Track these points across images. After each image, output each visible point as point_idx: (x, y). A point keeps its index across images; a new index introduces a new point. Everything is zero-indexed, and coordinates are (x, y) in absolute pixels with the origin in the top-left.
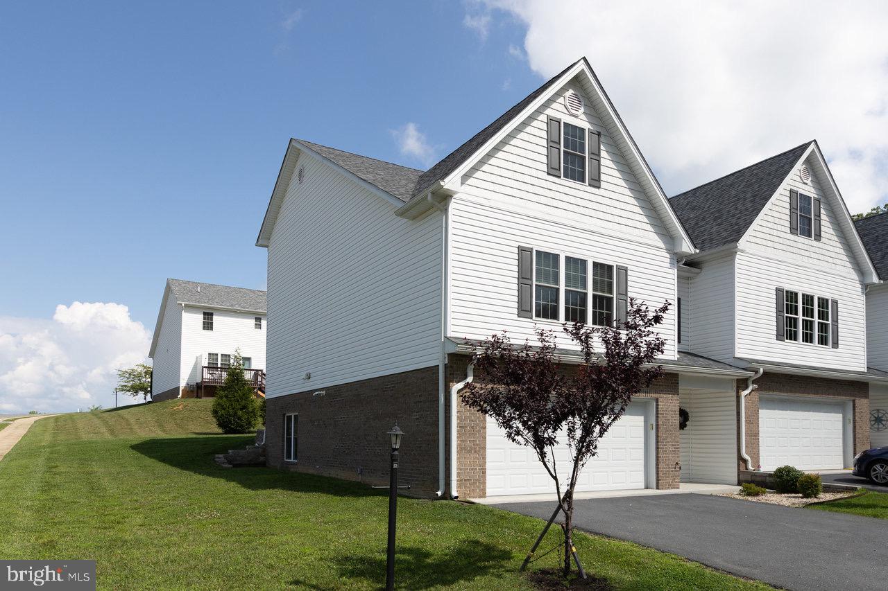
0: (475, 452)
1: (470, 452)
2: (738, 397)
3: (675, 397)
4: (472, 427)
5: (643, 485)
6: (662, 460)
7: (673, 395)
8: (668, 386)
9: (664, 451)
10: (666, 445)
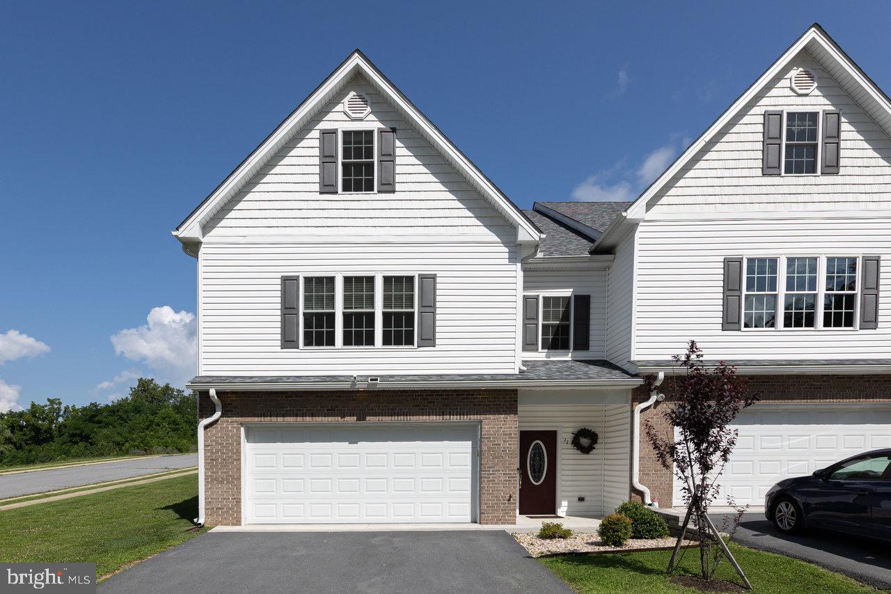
0: (228, 482)
1: (222, 482)
2: (632, 412)
3: (510, 418)
4: (224, 460)
5: (469, 518)
6: (487, 491)
7: (506, 416)
8: (499, 405)
9: (491, 481)
10: (494, 474)
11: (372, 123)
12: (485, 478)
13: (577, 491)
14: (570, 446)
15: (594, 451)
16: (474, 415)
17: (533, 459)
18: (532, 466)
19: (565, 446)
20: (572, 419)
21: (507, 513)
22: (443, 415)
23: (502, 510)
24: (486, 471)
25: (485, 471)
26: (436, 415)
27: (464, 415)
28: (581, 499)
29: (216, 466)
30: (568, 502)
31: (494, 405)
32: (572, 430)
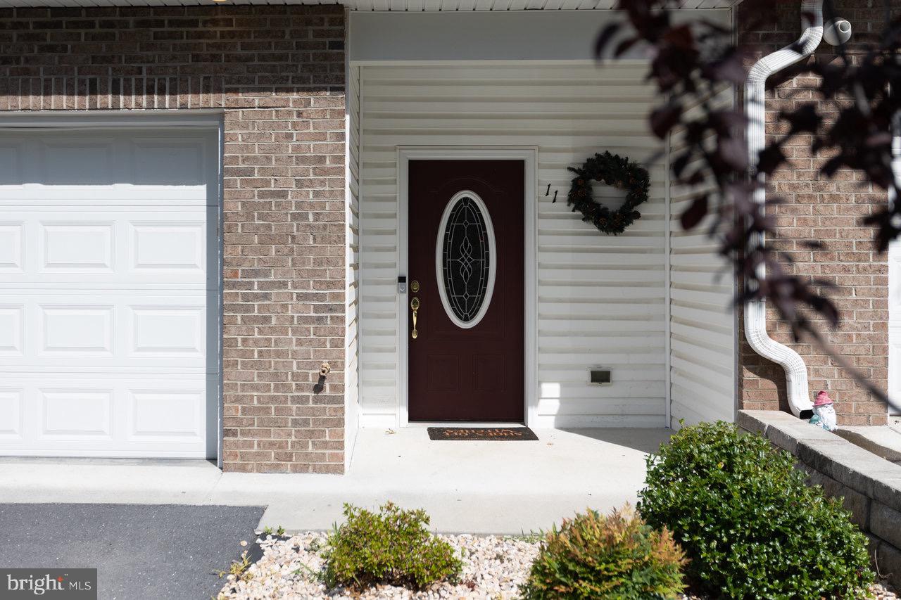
6: (244, 354)
7: (305, 95)
8: (281, 58)
9: (255, 320)
10: (266, 297)
12: (235, 308)
13: (590, 351)
14: (563, 207)
15: (636, 226)
16: (196, 92)
17: (452, 250)
18: (452, 271)
19: (547, 207)
20: (567, 125)
21: (311, 434)
22: (93, 92)
23: (295, 423)
24: (240, 285)
25: (234, 285)
26: (71, 93)
27: (162, 92)
28: (601, 377)
30: (564, 385)
31: (262, 58)
32: (568, 159)
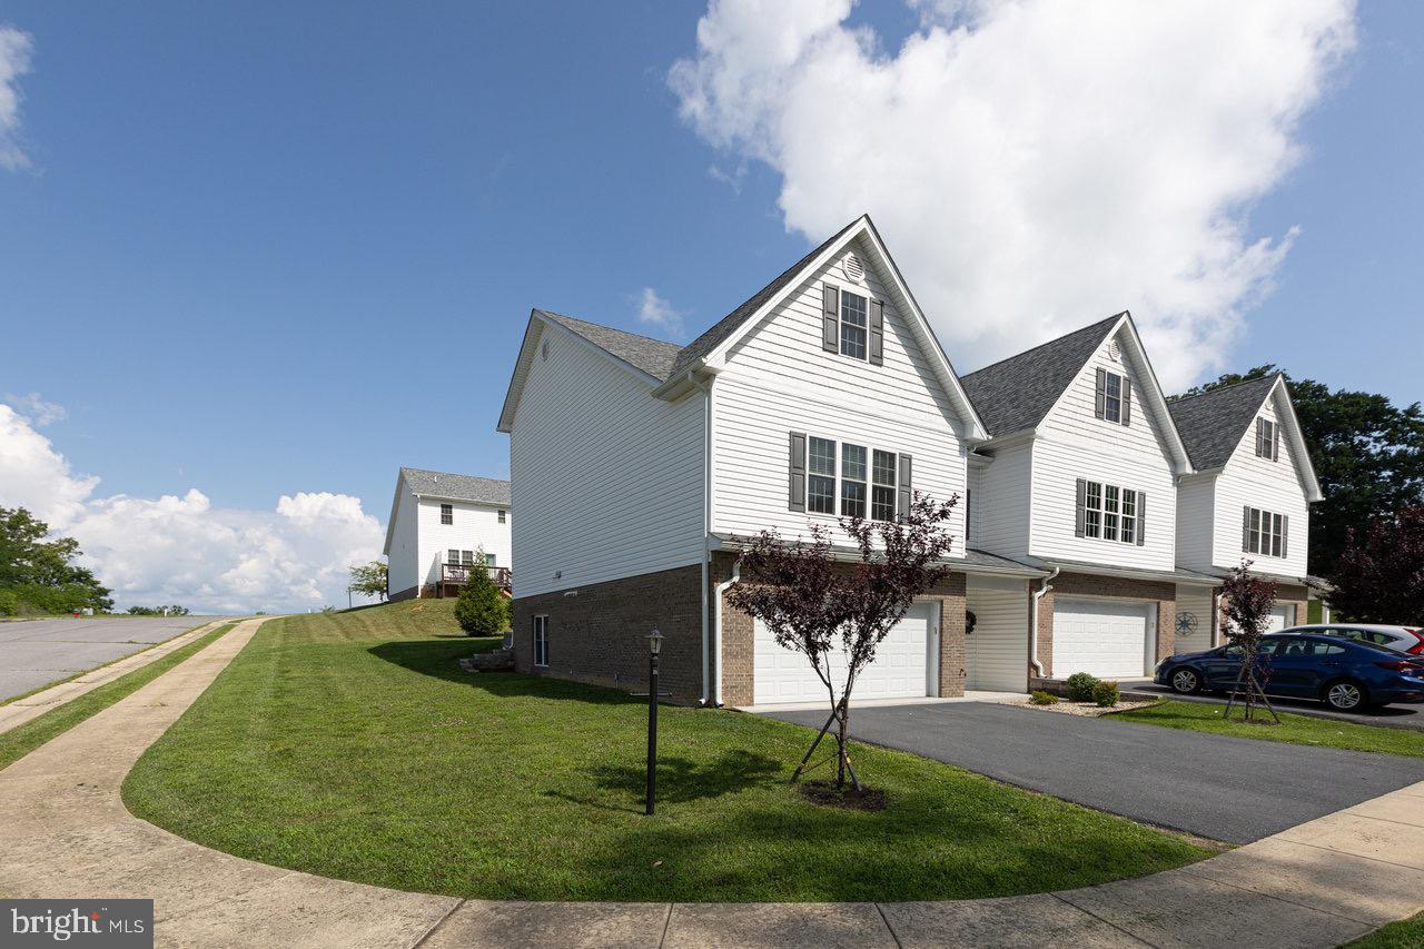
0: (742, 657)
1: (736, 657)
2: (1031, 599)
3: (962, 599)
4: (739, 631)
5: (924, 693)
8: (955, 586)
11: (863, 290)
29: (731, 638)
